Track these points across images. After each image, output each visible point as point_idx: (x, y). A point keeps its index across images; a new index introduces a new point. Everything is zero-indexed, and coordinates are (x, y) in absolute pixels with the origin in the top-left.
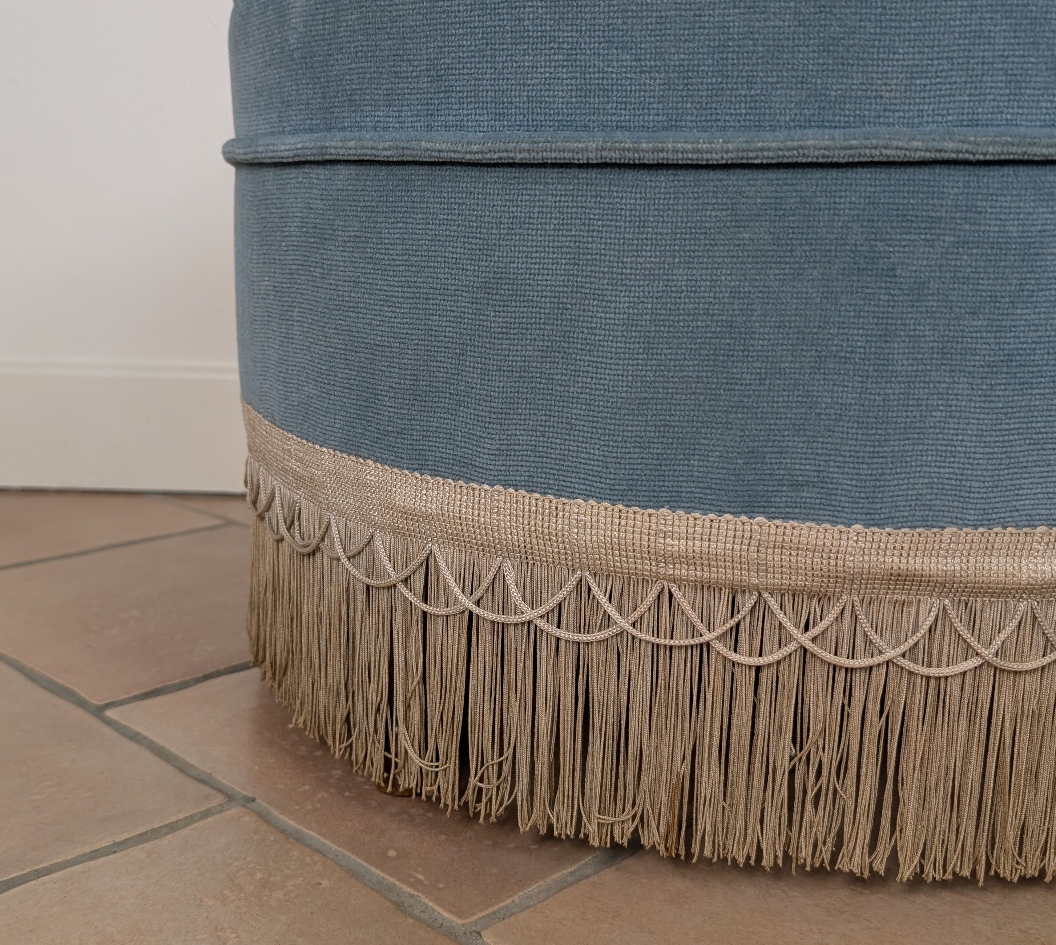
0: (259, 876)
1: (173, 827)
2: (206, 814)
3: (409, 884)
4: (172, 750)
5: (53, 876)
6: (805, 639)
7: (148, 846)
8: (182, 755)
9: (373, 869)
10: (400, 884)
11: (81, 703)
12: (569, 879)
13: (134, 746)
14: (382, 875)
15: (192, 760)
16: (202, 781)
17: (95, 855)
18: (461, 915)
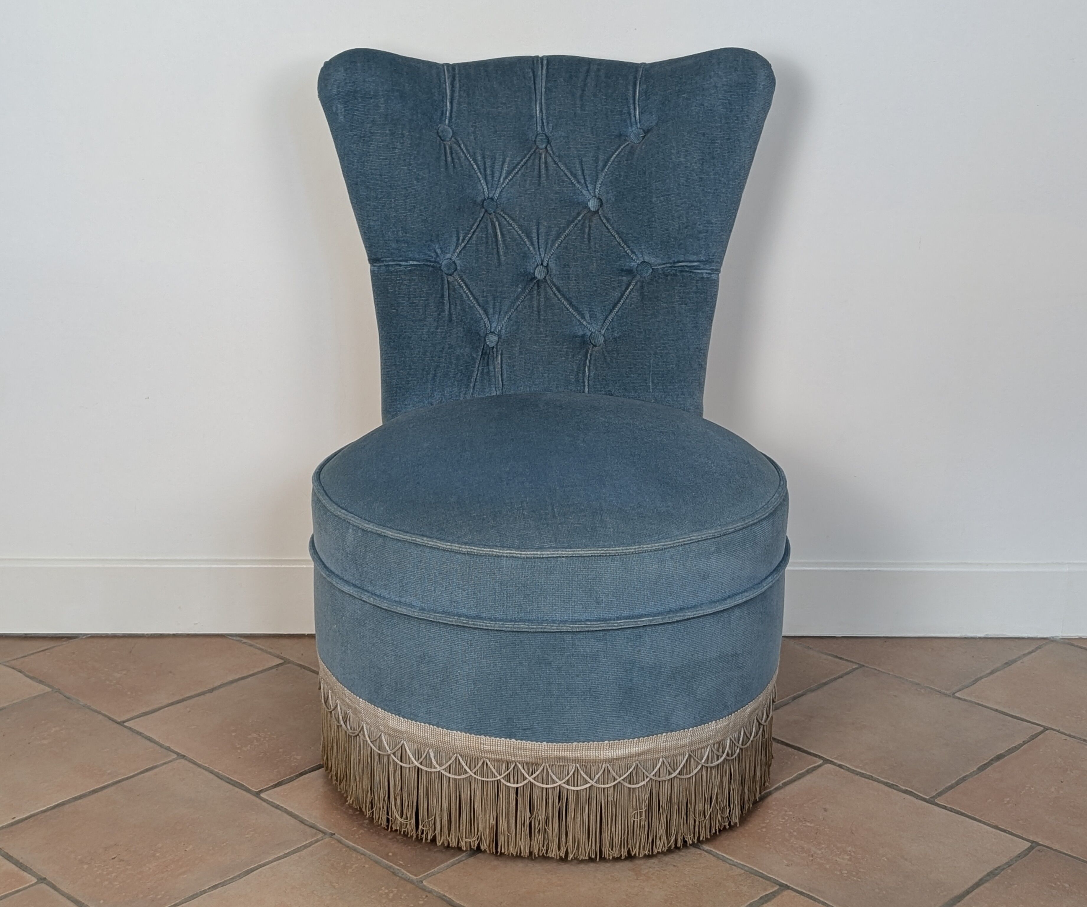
0: (342, 864)
1: (305, 847)
2: (317, 841)
3: (397, 865)
4: (296, 813)
5: (267, 866)
6: (530, 779)
7: (298, 854)
8: (300, 815)
9: (384, 860)
10: (394, 865)
11: (248, 791)
12: (456, 862)
13: (279, 812)
14: (387, 862)
15: (305, 818)
16: (311, 827)
17: (279, 858)
18: (416, 876)
